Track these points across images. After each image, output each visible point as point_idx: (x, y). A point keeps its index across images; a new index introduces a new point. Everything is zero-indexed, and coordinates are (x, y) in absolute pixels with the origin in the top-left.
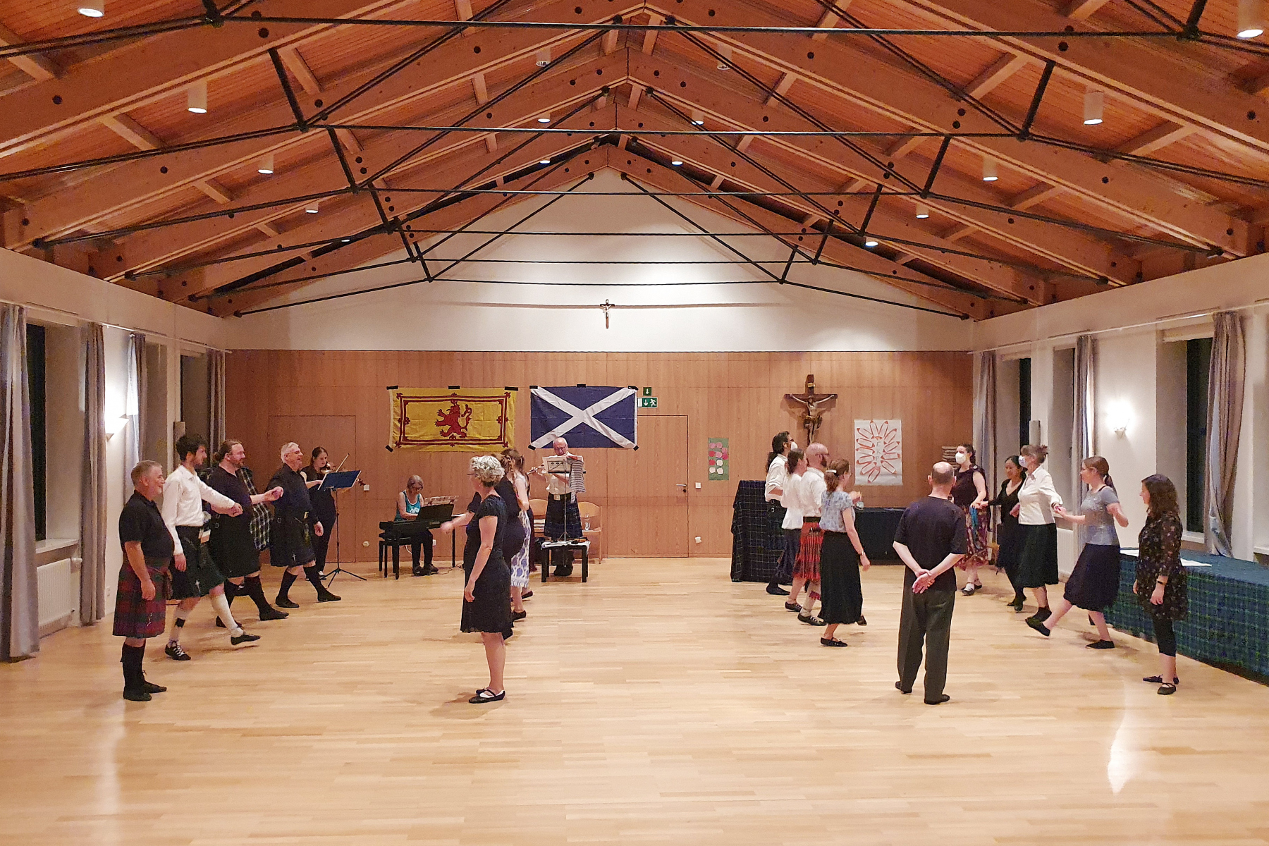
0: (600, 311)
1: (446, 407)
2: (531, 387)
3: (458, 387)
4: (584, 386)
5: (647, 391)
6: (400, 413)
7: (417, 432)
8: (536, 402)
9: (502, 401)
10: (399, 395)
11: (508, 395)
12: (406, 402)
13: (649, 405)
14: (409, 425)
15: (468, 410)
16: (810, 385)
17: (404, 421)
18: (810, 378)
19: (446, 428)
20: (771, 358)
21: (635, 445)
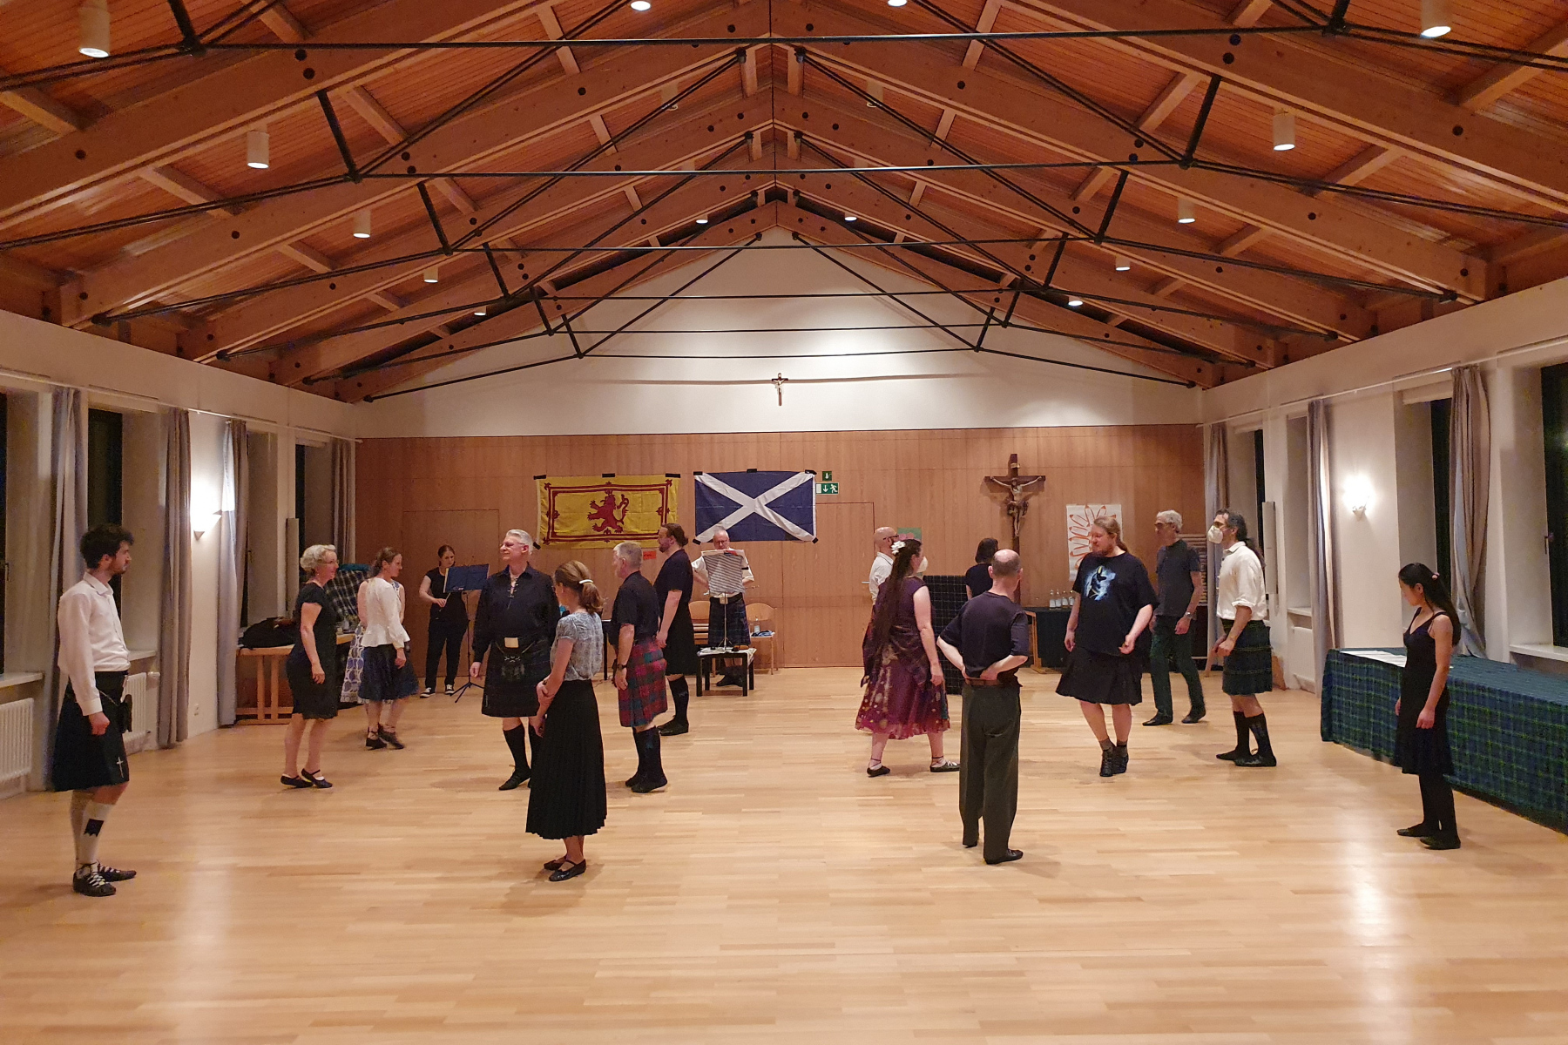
0: (772, 386)
1: (600, 497)
2: (695, 473)
3: (613, 475)
4: (755, 470)
5: (827, 476)
6: (548, 506)
7: (567, 526)
8: (701, 491)
9: (663, 490)
10: (547, 486)
11: (669, 483)
12: (555, 494)
13: (829, 491)
14: (558, 519)
15: (625, 501)
16: (1014, 465)
17: (553, 514)
18: (1014, 458)
19: (600, 522)
20: (968, 436)
21: (814, 537)
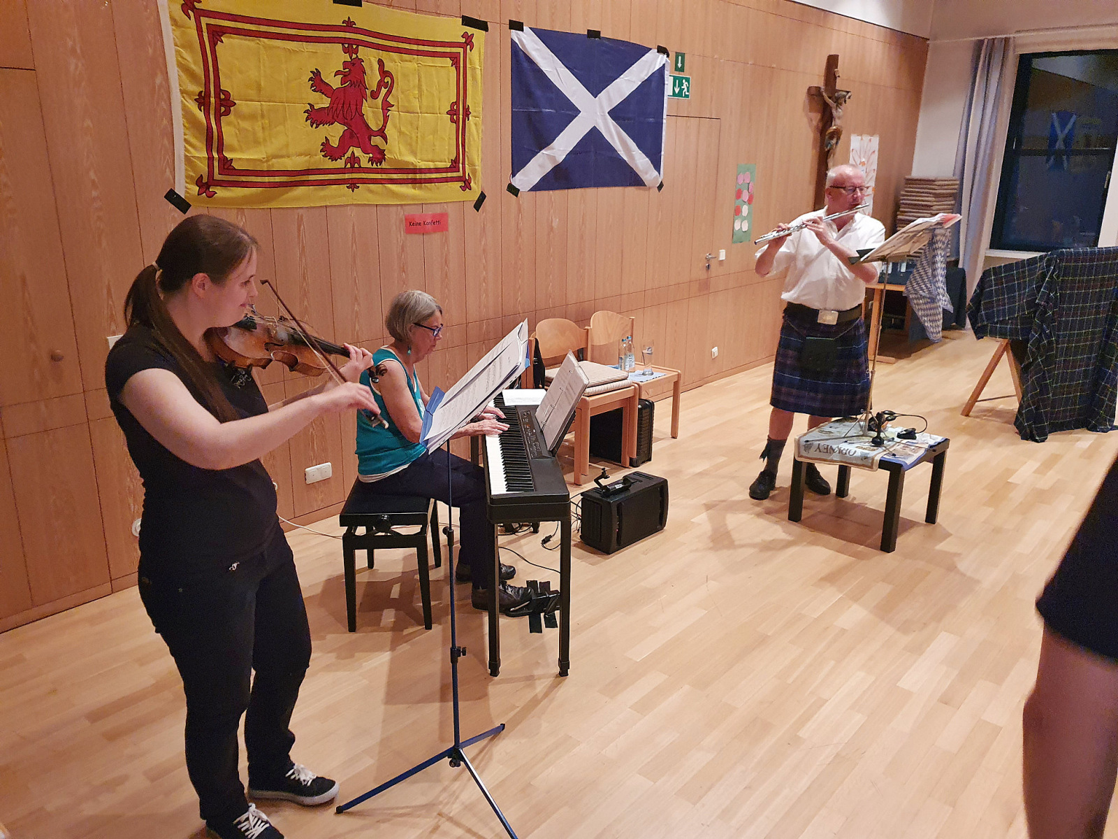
1: (331, 60)
2: (511, 24)
4: (597, 34)
5: (680, 62)
7: (257, 142)
8: (521, 68)
9: (458, 58)
10: (190, 6)
11: (468, 40)
12: (217, 34)
13: (681, 92)
14: (231, 117)
16: (836, 73)
17: (216, 100)
18: (832, 61)
21: (660, 178)
